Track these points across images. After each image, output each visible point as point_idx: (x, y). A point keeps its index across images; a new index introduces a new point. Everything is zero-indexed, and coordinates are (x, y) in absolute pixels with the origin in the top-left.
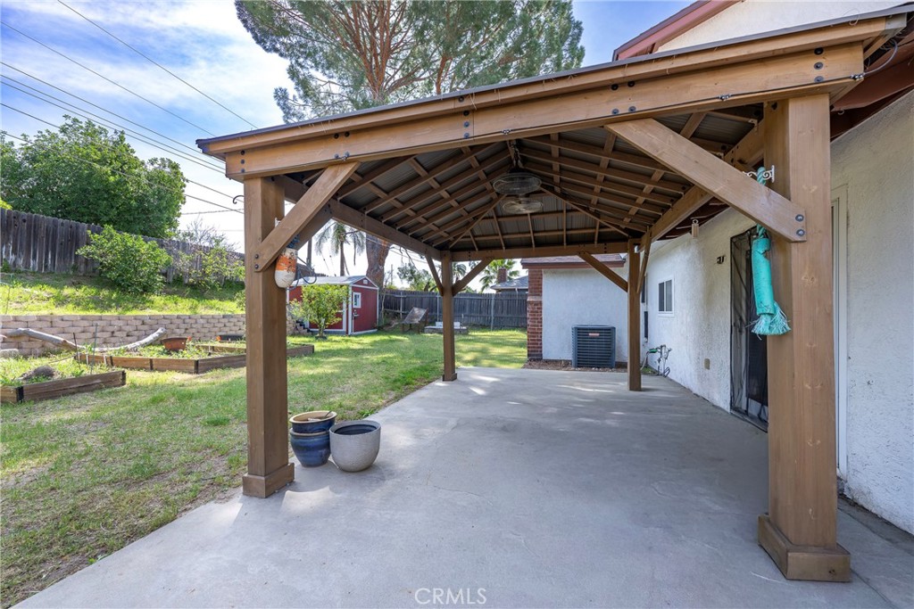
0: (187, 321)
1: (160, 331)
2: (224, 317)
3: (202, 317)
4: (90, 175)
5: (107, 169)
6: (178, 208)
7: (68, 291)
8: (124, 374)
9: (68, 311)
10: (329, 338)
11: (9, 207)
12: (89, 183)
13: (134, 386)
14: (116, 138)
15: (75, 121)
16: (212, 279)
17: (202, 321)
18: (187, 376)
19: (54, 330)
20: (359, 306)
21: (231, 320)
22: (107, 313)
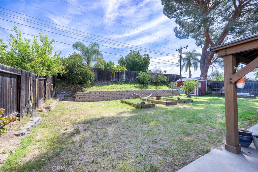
0: (156, 91)
1: (152, 94)
2: (163, 90)
3: (159, 91)
4: (135, 61)
5: (137, 59)
6: (148, 65)
7: (136, 85)
8: (155, 104)
9: (137, 89)
10: (192, 97)
11: (127, 70)
12: (134, 63)
13: (157, 107)
14: (138, 52)
15: (132, 51)
16: (159, 81)
17: (159, 92)
18: (165, 106)
19: (137, 93)
20: (200, 87)
21: (165, 91)
22: (143, 90)
